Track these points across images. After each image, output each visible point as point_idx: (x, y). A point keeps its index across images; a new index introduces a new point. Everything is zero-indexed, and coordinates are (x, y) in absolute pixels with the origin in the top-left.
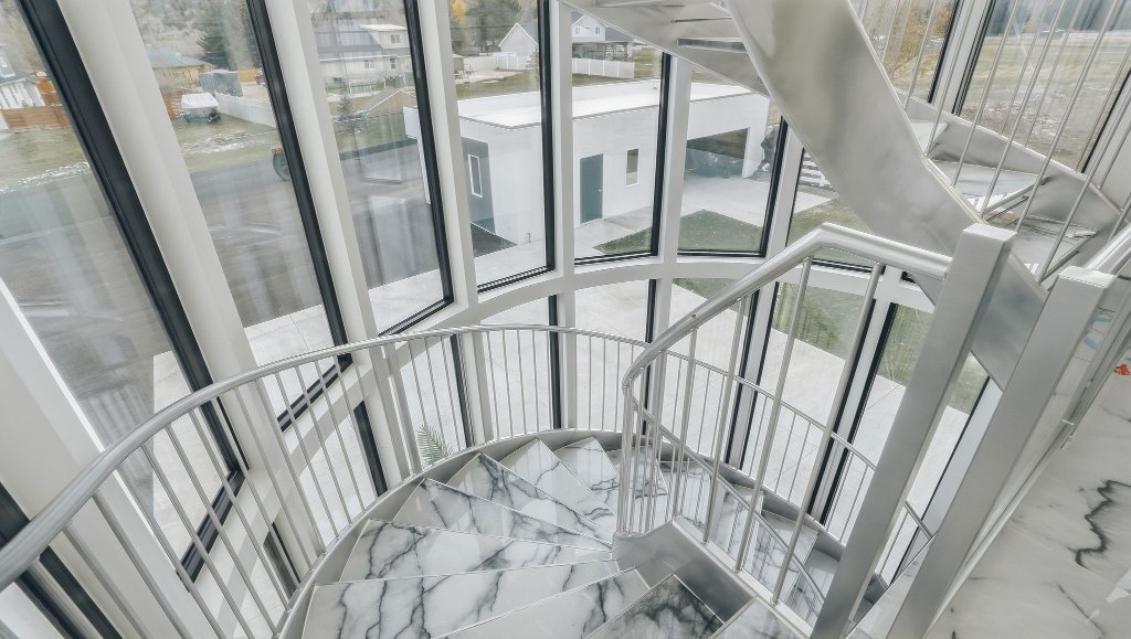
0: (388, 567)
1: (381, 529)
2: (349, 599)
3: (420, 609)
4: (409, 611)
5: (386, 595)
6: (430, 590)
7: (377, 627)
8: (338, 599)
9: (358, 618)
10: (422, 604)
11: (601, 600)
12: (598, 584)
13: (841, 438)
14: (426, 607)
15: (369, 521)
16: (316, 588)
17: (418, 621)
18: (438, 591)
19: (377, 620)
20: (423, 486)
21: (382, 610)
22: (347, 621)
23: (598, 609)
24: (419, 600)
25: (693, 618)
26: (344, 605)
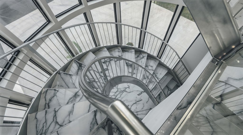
0: (50, 101)
1: (47, 91)
2: (38, 117)
3: (55, 117)
4: (53, 117)
5: (47, 114)
6: (57, 111)
7: (45, 123)
8: (35, 117)
9: (40, 121)
10: (55, 115)
11: (95, 115)
12: (95, 111)
13: (165, 42)
14: (57, 116)
15: (44, 89)
16: (29, 115)
17: (55, 120)
18: (59, 111)
19: (45, 121)
20: (59, 73)
21: (46, 118)
22: (38, 122)
23: (94, 119)
24: (55, 114)
25: (114, 127)
26: (37, 118)
